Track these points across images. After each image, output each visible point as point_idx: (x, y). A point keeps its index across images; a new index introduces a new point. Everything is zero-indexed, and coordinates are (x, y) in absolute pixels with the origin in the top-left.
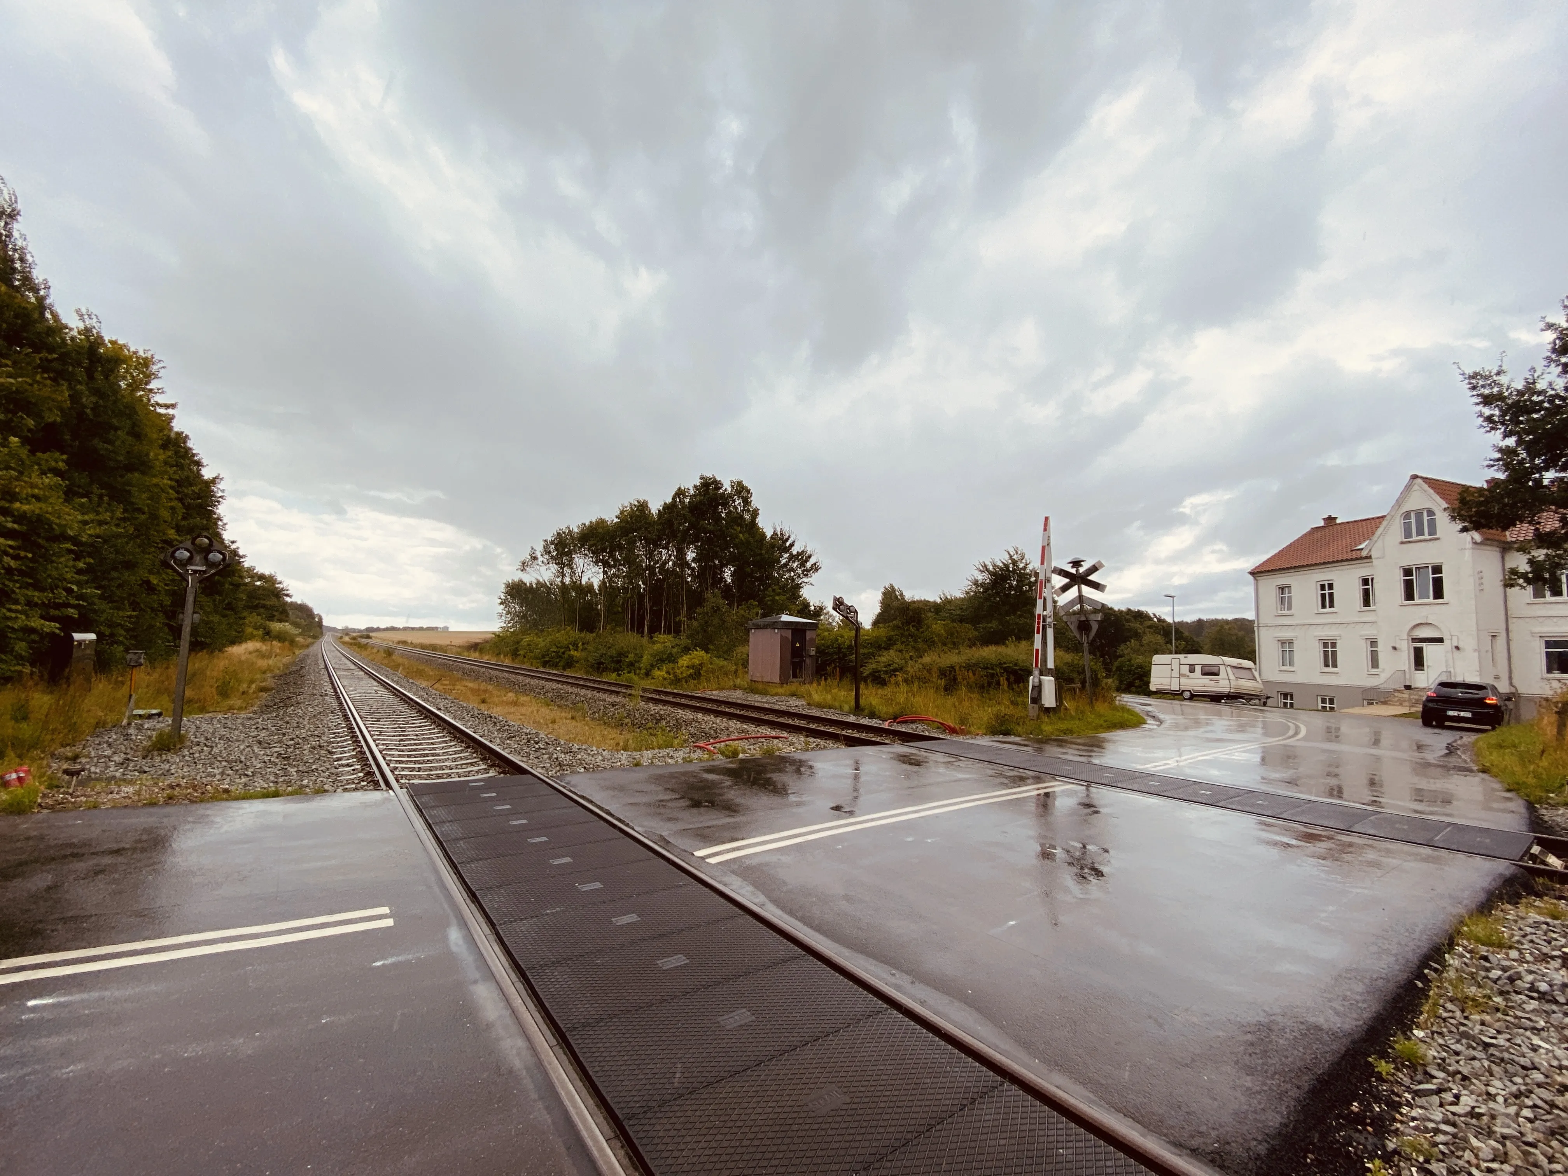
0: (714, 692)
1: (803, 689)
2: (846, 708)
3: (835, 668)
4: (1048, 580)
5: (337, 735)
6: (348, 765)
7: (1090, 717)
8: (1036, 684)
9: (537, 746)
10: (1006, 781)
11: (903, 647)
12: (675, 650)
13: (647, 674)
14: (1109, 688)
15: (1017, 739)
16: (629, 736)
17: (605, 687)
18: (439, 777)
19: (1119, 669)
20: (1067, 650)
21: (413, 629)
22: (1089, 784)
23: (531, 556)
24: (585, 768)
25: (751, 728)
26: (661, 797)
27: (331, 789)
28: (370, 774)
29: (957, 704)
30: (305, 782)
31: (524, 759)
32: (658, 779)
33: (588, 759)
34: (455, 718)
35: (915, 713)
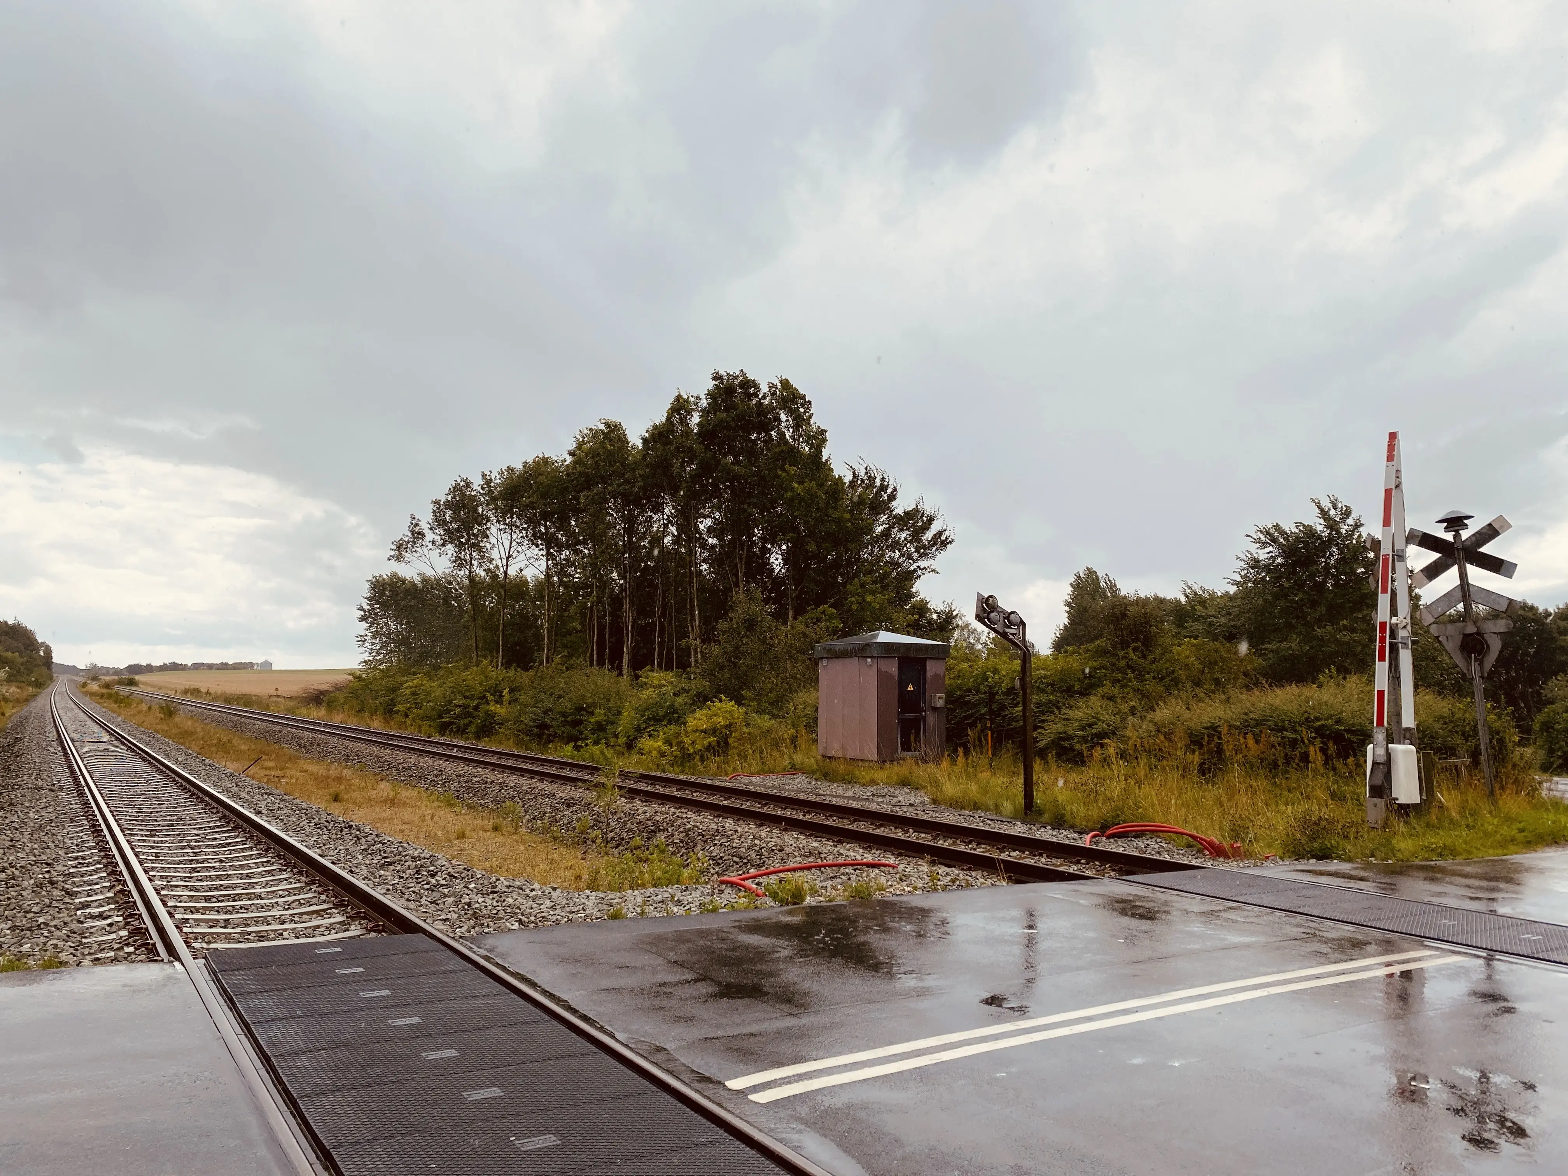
0: (754, 779)
1: (923, 772)
2: (1008, 807)
3: (983, 730)
4: (1400, 556)
5: (81, 862)
6: (101, 916)
7: (1490, 822)
8: (1382, 759)
9: (433, 881)
10: (1325, 949)
11: (1116, 690)
12: (679, 700)
13: (630, 746)
14: (1529, 765)
15: (1345, 867)
16: (600, 863)
17: (553, 770)
18: (261, 937)
19: (1547, 726)
20: (1440, 689)
21: (210, 667)
22: (1491, 955)
23: (412, 532)
24: (520, 922)
25: (826, 847)
26: (661, 977)
27: (71, 959)
28: (139, 932)
29: (1224, 799)
30: (26, 948)
31: (412, 905)
32: (655, 944)
33: (526, 905)
34: (286, 830)
35: (1143, 817)
